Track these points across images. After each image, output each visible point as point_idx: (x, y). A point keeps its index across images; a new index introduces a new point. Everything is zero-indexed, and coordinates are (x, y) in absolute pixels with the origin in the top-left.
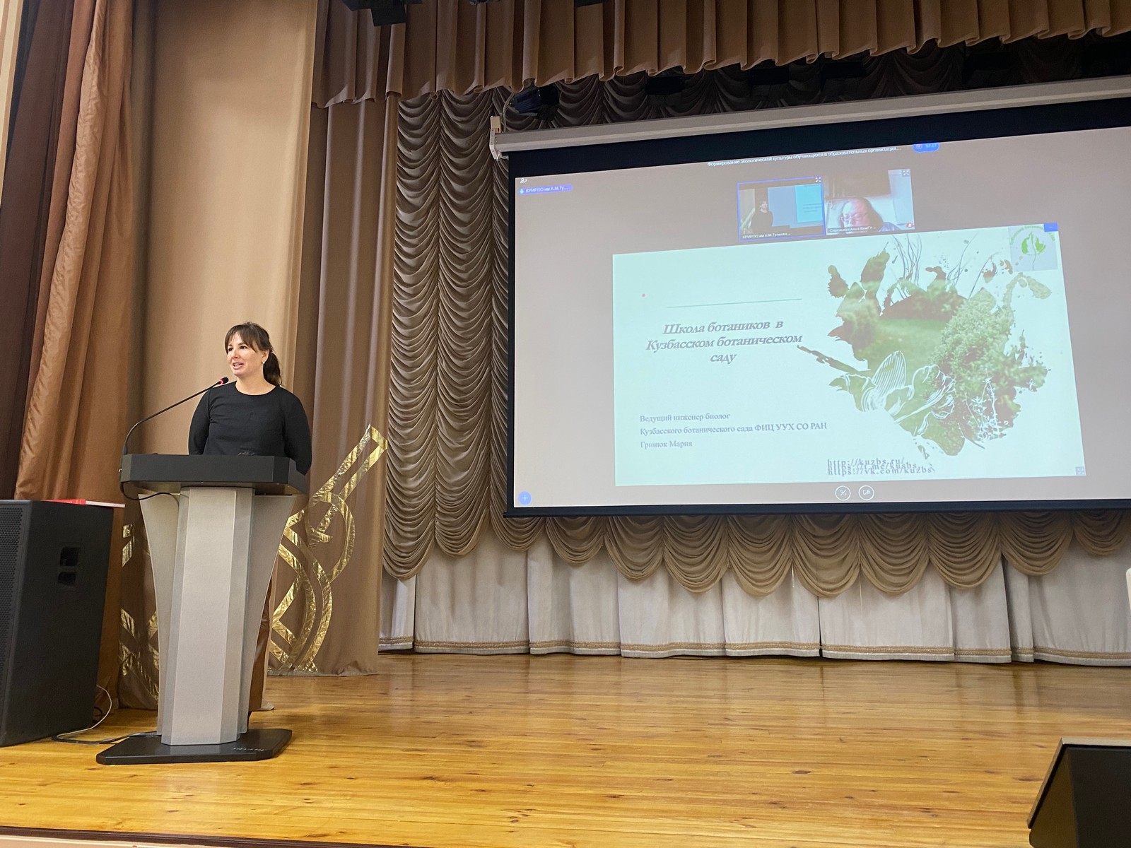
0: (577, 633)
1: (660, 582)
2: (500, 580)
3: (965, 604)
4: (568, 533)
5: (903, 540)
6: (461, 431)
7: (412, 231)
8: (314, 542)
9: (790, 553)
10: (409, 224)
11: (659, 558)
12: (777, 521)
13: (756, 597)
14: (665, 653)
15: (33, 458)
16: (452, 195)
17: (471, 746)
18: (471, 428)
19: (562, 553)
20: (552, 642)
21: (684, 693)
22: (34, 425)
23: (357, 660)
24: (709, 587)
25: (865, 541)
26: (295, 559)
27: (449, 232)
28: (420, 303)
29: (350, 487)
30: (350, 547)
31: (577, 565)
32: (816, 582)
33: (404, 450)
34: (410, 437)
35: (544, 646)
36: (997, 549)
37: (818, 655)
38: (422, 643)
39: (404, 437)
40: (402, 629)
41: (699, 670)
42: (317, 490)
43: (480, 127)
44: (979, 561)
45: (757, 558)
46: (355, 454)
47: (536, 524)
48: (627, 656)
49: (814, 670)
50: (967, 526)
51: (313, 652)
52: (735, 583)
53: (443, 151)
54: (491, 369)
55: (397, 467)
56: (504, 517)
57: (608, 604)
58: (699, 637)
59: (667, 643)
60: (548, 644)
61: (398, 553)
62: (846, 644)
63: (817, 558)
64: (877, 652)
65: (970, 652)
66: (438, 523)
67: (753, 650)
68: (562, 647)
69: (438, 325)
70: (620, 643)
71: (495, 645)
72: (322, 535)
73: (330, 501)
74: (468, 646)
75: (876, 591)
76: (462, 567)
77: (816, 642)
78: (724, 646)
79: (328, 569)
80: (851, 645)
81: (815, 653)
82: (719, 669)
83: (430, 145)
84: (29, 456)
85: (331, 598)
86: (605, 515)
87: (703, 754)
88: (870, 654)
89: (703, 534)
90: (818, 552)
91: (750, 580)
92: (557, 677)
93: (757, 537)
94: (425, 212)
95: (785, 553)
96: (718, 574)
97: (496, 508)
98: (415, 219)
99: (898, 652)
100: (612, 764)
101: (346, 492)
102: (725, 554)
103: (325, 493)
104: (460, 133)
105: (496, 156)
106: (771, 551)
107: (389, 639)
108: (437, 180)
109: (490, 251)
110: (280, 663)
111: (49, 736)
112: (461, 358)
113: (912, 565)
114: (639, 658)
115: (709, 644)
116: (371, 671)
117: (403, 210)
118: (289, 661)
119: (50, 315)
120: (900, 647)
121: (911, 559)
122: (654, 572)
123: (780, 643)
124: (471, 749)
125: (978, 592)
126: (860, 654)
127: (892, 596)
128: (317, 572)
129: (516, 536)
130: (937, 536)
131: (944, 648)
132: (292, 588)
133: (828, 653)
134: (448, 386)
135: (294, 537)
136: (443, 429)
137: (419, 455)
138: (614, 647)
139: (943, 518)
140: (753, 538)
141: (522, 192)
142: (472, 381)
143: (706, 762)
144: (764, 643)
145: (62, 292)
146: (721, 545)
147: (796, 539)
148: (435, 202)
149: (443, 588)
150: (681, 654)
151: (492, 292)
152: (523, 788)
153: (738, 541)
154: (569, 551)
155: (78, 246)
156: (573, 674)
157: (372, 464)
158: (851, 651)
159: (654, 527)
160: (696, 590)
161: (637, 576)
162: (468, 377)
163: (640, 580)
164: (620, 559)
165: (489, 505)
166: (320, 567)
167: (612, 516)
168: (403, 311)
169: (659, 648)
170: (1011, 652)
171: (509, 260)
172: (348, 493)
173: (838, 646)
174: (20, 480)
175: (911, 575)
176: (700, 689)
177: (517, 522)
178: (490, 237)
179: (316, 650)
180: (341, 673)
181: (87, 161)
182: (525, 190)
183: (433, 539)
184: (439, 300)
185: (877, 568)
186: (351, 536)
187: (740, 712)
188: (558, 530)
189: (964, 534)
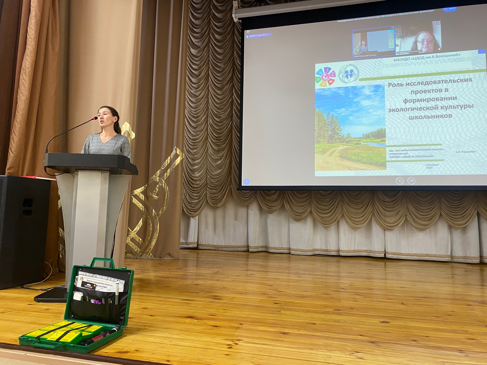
0: (270, 243)
1: (309, 222)
2: (236, 218)
3: (457, 235)
4: (267, 198)
5: (427, 204)
6: (219, 151)
7: (197, 58)
8: (151, 199)
9: (372, 209)
10: (195, 55)
11: (309, 210)
12: (366, 194)
13: (355, 229)
14: (311, 253)
15: (13, 157)
16: (215, 40)
17: (215, 299)
18: (223, 149)
19: (264, 208)
20: (259, 246)
21: (320, 274)
22: (14, 141)
23: (170, 252)
24: (333, 224)
25: (409, 204)
26: (143, 207)
27: (213, 58)
28: (200, 92)
29: (167, 175)
30: (167, 202)
31: (271, 212)
32: (384, 222)
33: (193, 160)
34: (196, 153)
35: (256, 248)
36: (475, 209)
37: (384, 256)
38: (201, 245)
39: (193, 153)
40: (192, 239)
41: (327, 262)
42: (152, 176)
43: (229, 8)
44: (465, 215)
45: (356, 211)
46: (169, 160)
47: (253, 193)
48: (293, 254)
49: (382, 264)
50: (460, 198)
51: (151, 248)
52: (345, 222)
53: (211, 20)
54: (232, 123)
55: (190, 167)
56: (237, 190)
57: (285, 230)
58: (327, 246)
59: (312, 249)
60: (257, 247)
61: (190, 205)
62: (398, 252)
63: (385, 211)
64: (413, 256)
65: (459, 257)
66: (208, 192)
67: (352, 253)
68: (264, 249)
69: (209, 102)
70: (290, 248)
71: (233, 247)
72: (155, 196)
73: (158, 181)
74: (221, 247)
75: (413, 228)
76: (219, 213)
77: (383, 251)
78: (338, 251)
79: (157, 211)
80: (400, 252)
81: (382, 255)
82: (336, 262)
83: (206, 17)
84: (11, 156)
85: (158, 224)
86: (283, 190)
87: (331, 308)
88: (409, 257)
89: (330, 200)
90: (386, 209)
91: (352, 221)
92: (261, 263)
93: (356, 201)
94: (203, 49)
95: (370, 209)
96: (337, 219)
97: (234, 186)
98: (198, 53)
99: (423, 256)
100: (284, 313)
101: (165, 177)
102: (341, 209)
103: (156, 177)
104: (219, 11)
105: (236, 20)
106: (363, 208)
107: (187, 243)
108: (209, 34)
109: (233, 67)
110: (136, 253)
111: (19, 286)
112: (219, 118)
113: (432, 216)
114: (299, 255)
115: (332, 250)
116: (176, 257)
117: (193, 48)
118: (140, 252)
119: (20, 89)
120: (424, 254)
121: (432, 213)
122: (306, 217)
123: (365, 250)
124: (214, 300)
125: (464, 229)
126: (404, 256)
127: (421, 230)
128: (152, 213)
129: (243, 199)
130: (445, 202)
131: (446, 255)
132: (142, 219)
133: (388, 256)
134: (212, 130)
135: (142, 197)
136: (210, 150)
137: (200, 162)
138: (287, 250)
139: (448, 193)
140: (354, 202)
141: (247, 37)
142: (224, 127)
143: (333, 313)
144: (358, 250)
145: (25, 78)
146: (339, 205)
147: (375, 203)
148: (207, 44)
149: (210, 221)
150: (318, 254)
151: (233, 86)
152: (237, 326)
153: (347, 203)
154: (267, 206)
155: (32, 56)
156: (269, 262)
157: (176, 164)
158: (400, 255)
159: (307, 196)
160: (326, 225)
161: (298, 218)
162: (222, 126)
163: (299, 220)
164: (291, 211)
165: (231, 185)
166: (154, 210)
167: (287, 190)
168: (193, 96)
169: (309, 251)
170: (480, 258)
171: (241, 70)
172: (166, 177)
173: (394, 253)
174: (8, 167)
175: (431, 221)
176: (327, 272)
177: (243, 193)
178: (232, 60)
179: (152, 248)
180: (163, 258)
181: (36, 15)
182: (249, 36)
183: (206, 199)
184: (209, 90)
185: (414, 217)
186: (168, 197)
187: (348, 285)
188: (262, 196)
189: (459, 202)
